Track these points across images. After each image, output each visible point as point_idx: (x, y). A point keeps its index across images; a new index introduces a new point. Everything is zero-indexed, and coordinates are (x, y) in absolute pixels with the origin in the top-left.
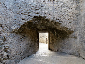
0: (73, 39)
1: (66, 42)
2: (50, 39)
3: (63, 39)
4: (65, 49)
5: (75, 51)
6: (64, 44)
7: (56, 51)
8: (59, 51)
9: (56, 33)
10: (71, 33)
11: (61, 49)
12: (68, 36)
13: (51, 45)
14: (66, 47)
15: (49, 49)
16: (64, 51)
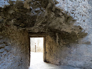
0: (85, 46)
1: (74, 50)
2: (47, 47)
3: (68, 45)
4: (71, 60)
5: (87, 62)
6: (70, 53)
7: (58, 64)
8: (62, 64)
9: (57, 37)
10: (82, 37)
11: (65, 61)
12: (77, 42)
13: (47, 55)
14: (73, 57)
15: (46, 61)
16: (70, 64)
